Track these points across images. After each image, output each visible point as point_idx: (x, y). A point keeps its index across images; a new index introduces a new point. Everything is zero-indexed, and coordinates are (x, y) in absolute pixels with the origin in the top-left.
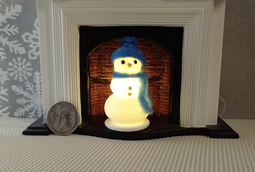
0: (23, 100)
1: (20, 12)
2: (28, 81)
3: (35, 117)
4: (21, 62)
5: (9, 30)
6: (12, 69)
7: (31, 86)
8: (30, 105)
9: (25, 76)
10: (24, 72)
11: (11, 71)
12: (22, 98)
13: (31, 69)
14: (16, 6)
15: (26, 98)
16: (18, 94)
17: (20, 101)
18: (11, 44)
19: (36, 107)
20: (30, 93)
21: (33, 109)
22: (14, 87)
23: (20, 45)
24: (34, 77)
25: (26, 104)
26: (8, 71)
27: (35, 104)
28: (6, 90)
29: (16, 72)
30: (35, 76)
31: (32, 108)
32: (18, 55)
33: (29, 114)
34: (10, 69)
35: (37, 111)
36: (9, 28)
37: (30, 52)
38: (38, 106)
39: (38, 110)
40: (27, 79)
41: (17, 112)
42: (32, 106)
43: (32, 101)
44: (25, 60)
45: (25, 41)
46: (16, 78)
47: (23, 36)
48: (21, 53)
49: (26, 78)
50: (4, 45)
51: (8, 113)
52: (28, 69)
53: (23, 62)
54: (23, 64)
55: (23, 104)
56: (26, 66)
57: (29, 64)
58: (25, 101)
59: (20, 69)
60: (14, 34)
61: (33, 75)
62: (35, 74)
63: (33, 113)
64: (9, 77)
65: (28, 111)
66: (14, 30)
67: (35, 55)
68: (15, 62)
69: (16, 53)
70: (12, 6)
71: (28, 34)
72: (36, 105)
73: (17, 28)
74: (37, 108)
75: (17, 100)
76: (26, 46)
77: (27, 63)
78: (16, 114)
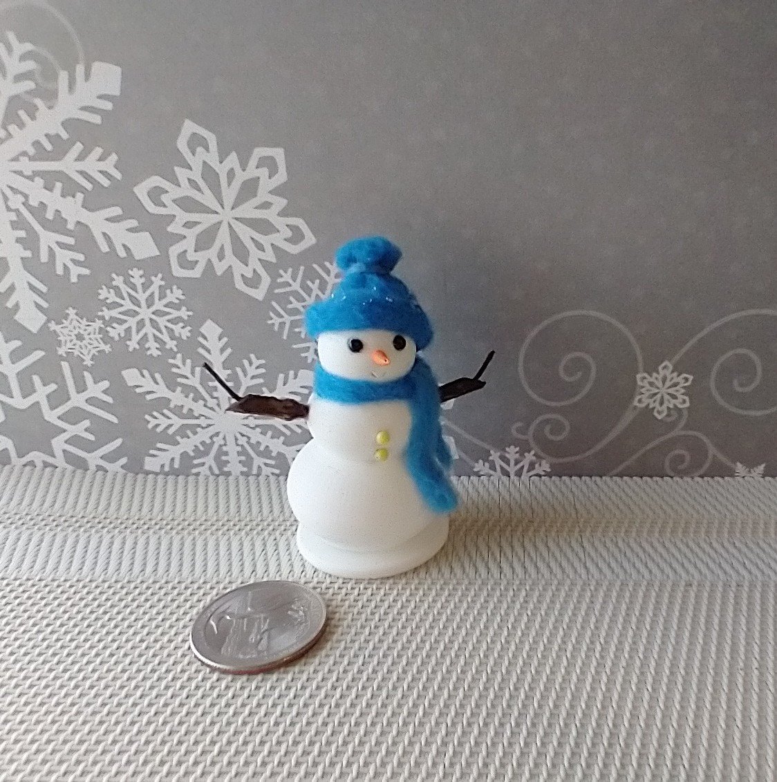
0: (168, 418)
1: (116, 92)
2: (179, 356)
3: (217, 472)
4: (146, 287)
5: (81, 166)
6: (115, 313)
7: (193, 373)
8: (195, 433)
9: (166, 337)
10: (162, 322)
11: (113, 319)
12: (165, 411)
13: (184, 313)
14: (97, 66)
15: (178, 411)
16: (149, 397)
17: (158, 421)
18: (97, 222)
19: (218, 441)
20: (192, 395)
21: (207, 447)
22: (131, 376)
23: (133, 223)
24: (201, 339)
25: (182, 431)
26: (103, 318)
27: (211, 431)
28: (105, 384)
29: (132, 322)
30: (205, 338)
31: (203, 443)
32: (130, 261)
33: (196, 462)
34: (107, 314)
35: (221, 453)
36: (80, 158)
37: (174, 251)
38: (224, 439)
39: (225, 449)
40: (175, 349)
41: (154, 456)
42: (203, 435)
43: (203, 422)
44: (157, 281)
45: (151, 208)
46: (133, 345)
47: (141, 191)
48: (139, 255)
49: (171, 344)
50: (71, 226)
51: (124, 461)
52: (175, 314)
53: (154, 288)
54: (152, 295)
55: (171, 431)
56: (165, 301)
57: (175, 295)
58: (177, 422)
59: (145, 313)
60: (105, 182)
61: (196, 333)
62: (203, 330)
63: (210, 460)
64: (106, 339)
65: (192, 454)
66: (102, 166)
67: (197, 262)
68: (125, 289)
69: (122, 253)
70: (80, 69)
71: (156, 181)
72: (217, 434)
73: (114, 158)
74: (222, 442)
75: (147, 417)
76: (157, 228)
77: (168, 291)
78: (150, 464)
